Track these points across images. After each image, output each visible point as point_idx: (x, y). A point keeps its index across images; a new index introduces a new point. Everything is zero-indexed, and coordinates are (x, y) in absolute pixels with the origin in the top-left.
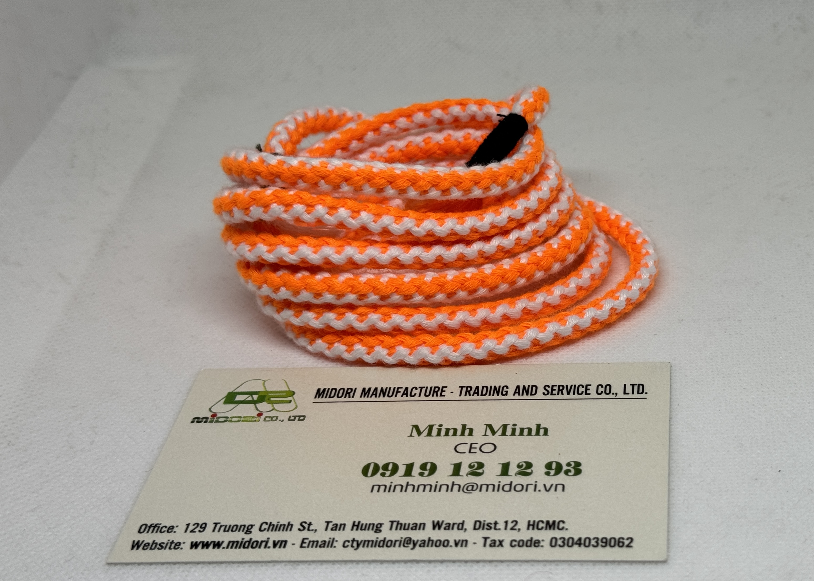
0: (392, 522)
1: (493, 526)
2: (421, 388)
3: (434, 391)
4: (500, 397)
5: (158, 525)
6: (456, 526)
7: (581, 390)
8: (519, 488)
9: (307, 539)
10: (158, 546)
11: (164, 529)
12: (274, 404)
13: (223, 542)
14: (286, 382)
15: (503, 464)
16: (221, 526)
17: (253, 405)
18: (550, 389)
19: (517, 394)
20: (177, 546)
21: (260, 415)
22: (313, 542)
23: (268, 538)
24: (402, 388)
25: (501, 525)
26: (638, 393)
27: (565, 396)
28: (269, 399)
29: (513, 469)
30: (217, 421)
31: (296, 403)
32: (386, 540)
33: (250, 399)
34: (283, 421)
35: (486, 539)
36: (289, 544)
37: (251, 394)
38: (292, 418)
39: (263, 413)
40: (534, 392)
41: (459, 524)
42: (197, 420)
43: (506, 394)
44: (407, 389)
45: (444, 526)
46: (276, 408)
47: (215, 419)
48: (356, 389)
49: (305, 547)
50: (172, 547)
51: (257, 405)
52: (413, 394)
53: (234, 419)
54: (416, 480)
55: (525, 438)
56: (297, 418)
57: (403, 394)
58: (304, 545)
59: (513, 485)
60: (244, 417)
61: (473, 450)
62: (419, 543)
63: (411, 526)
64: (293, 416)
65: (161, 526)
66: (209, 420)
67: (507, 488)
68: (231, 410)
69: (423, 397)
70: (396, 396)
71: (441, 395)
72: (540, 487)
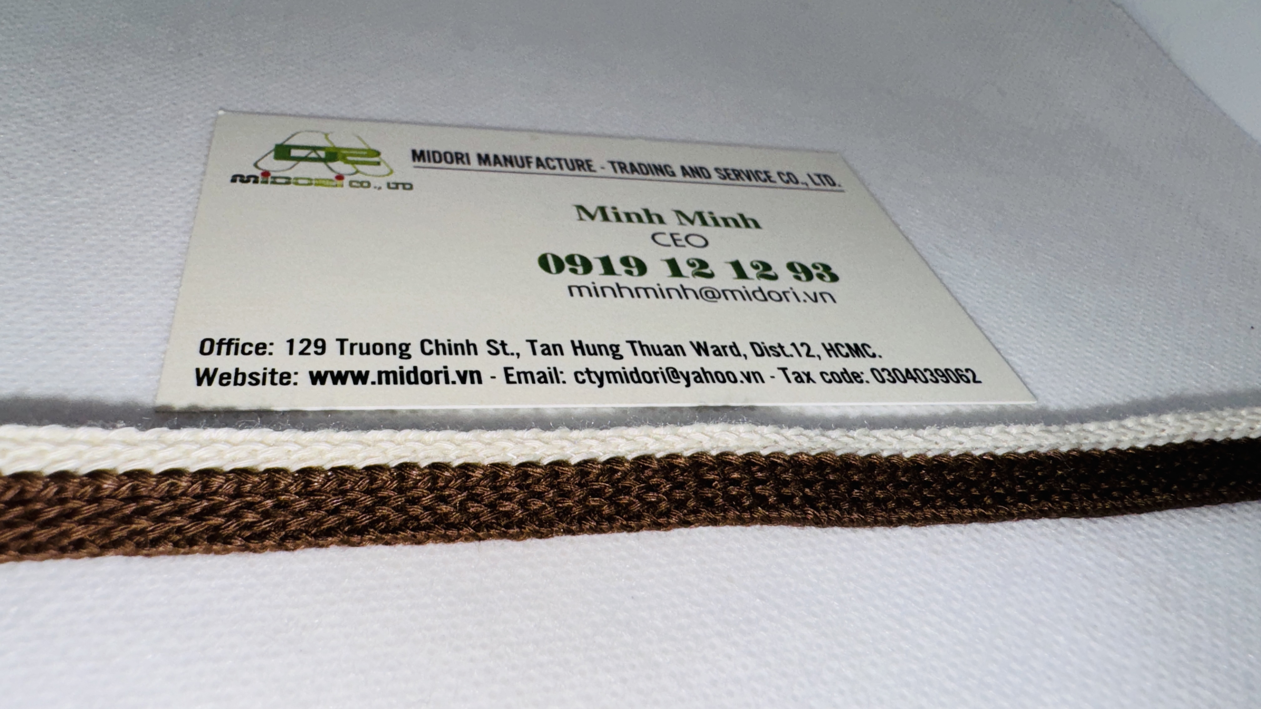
5: (235, 342)
65: (241, 343)
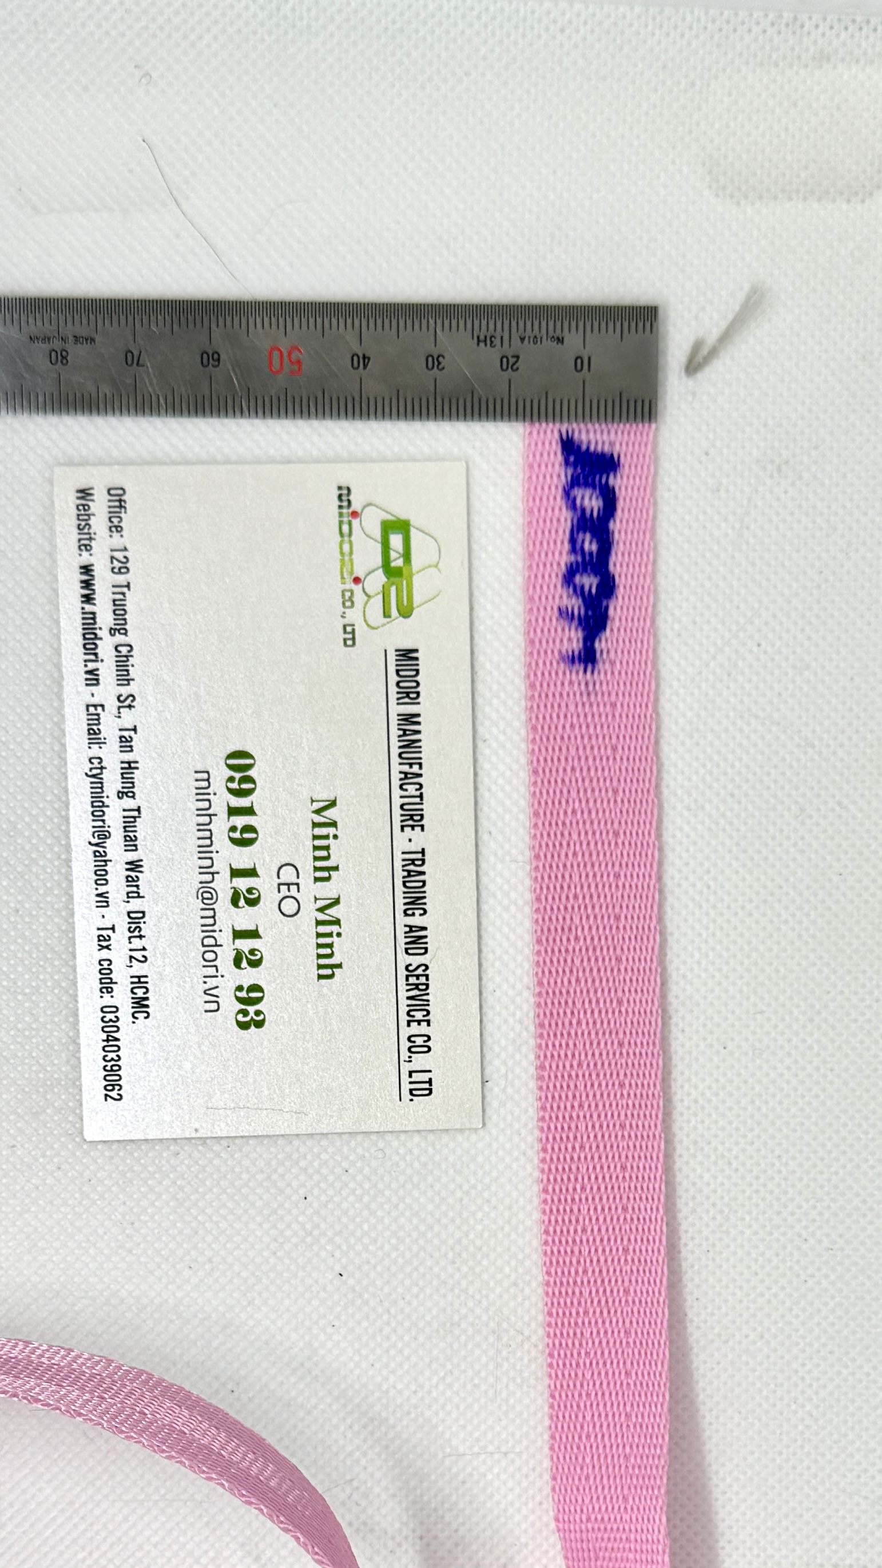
0: (138, 810)
1: (136, 933)
2: (421, 796)
3: (412, 816)
4: (400, 908)
6: (135, 889)
7: (419, 1015)
8: (210, 956)
9: (103, 710)
10: (83, 523)
11: (115, 521)
12: (380, 596)
13: (94, 604)
14: (434, 598)
15: (257, 930)
16: (123, 594)
17: (380, 564)
18: (420, 971)
19: (407, 929)
20: (85, 547)
21: (357, 580)
22: (98, 720)
23: (102, 661)
24: (421, 767)
25: (137, 943)
26: (411, 1091)
27: (403, 994)
28: (393, 584)
29: (245, 945)
30: (341, 523)
31: (384, 625)
32: (104, 809)
33: (393, 555)
34: (342, 617)
35: (113, 929)
36: (93, 689)
37: (407, 555)
38: (349, 629)
39: (361, 585)
40: (410, 951)
41: (138, 893)
42: (344, 495)
43: (406, 914)
44: (420, 775)
45: (133, 874)
46: (372, 601)
47: (345, 519)
48: (419, 703)
49: (88, 710)
50: (83, 542)
51: (381, 570)
52: (405, 787)
53: (346, 547)
54: (221, 825)
55: (313, 951)
56: (350, 636)
57: (406, 774)
58: (92, 710)
59: (215, 949)
60: (351, 560)
61: (284, 888)
62: (101, 850)
63: (131, 834)
64: (353, 630)
66: (345, 511)
67: (212, 941)
68: (367, 536)
69: (397, 802)
70: (400, 764)
71: (402, 828)
72: (212, 982)
